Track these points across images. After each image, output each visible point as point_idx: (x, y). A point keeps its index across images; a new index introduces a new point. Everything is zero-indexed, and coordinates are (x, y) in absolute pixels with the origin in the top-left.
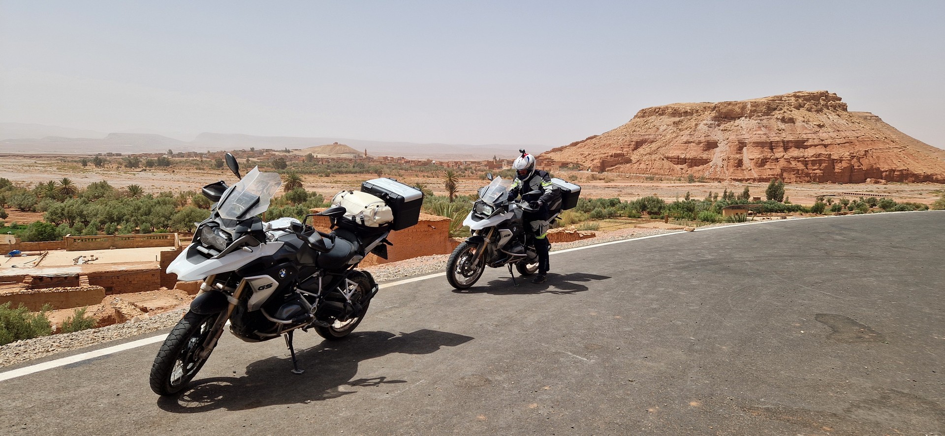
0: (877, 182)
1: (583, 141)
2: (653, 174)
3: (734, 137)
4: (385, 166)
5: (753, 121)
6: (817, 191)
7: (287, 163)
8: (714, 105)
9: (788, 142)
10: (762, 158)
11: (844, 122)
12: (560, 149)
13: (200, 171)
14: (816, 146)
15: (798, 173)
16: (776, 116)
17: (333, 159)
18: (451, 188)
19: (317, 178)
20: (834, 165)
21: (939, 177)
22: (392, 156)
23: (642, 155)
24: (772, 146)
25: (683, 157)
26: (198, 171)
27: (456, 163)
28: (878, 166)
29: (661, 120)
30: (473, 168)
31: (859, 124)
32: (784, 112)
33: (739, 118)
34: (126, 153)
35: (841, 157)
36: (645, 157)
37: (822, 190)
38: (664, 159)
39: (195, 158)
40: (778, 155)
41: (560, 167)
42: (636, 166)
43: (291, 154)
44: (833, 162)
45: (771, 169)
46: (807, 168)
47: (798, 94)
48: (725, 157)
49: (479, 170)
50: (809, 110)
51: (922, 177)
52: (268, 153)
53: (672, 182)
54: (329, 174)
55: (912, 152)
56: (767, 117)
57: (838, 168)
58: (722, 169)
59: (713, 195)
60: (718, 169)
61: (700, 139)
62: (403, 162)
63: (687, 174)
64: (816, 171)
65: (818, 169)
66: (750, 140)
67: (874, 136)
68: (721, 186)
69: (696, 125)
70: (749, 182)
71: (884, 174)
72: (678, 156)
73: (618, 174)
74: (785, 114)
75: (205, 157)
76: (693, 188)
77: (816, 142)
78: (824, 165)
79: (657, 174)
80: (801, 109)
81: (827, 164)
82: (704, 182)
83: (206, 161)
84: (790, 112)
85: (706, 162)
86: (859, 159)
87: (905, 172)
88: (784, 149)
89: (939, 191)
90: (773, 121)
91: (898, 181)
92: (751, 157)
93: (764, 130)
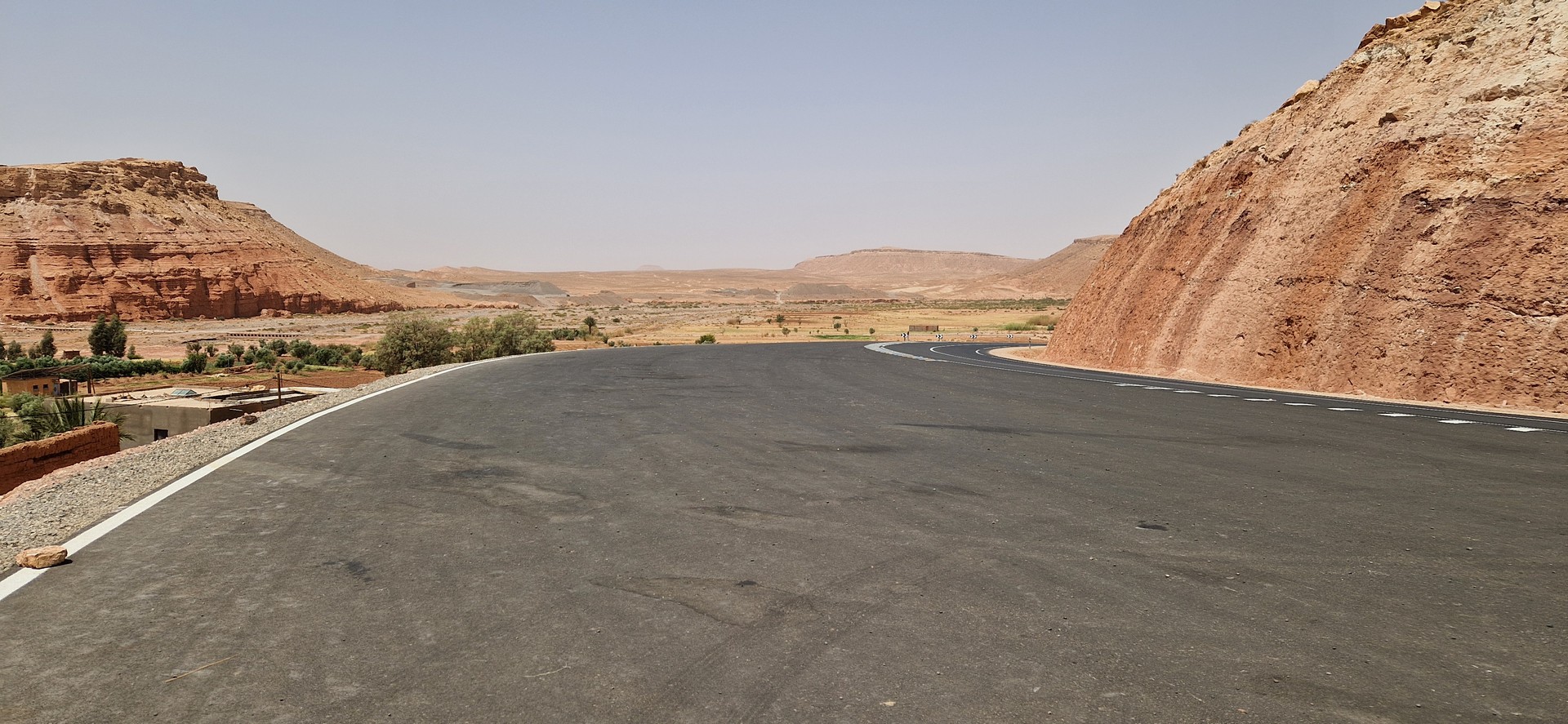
0: (277, 315)
3: (6, 236)
5: (44, 205)
6: (182, 333)
9: (119, 247)
10: (71, 276)
11: (215, 216)
14: (171, 255)
15: (144, 303)
16: (90, 200)
20: (207, 288)
21: (363, 304)
24: (88, 254)
28: (277, 289)
31: (240, 220)
32: (106, 193)
33: (13, 199)
35: (218, 275)
37: (192, 332)
40: (102, 271)
44: (205, 283)
45: (90, 297)
46: (160, 294)
47: (128, 163)
50: (153, 193)
51: (340, 304)
55: (322, 267)
56: (72, 200)
57: (214, 292)
64: (176, 299)
65: (180, 295)
66: (41, 242)
67: (266, 241)
70: (48, 321)
71: (286, 301)
74: (109, 197)
77: (172, 248)
78: (189, 288)
80: (138, 190)
81: (195, 287)
84: (116, 194)
86: (246, 278)
87: (316, 298)
88: (112, 259)
89: (366, 326)
90: (85, 209)
91: (307, 313)
92: (48, 275)
93: (68, 225)
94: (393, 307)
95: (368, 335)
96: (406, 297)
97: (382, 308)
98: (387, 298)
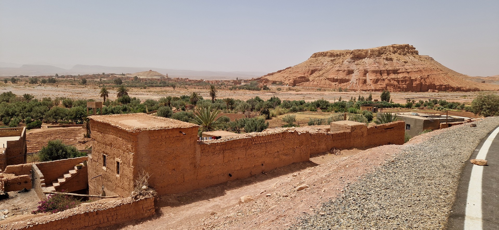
0: (433, 91)
1: (284, 70)
2: (321, 87)
3: (362, 68)
4: (177, 83)
5: (371, 59)
6: (405, 96)
7: (123, 81)
8: (351, 51)
9: (389, 70)
10: (376, 79)
11: (417, 60)
12: (272, 74)
13: (73, 86)
14: (403, 72)
15: (394, 87)
16: (383, 57)
17: (149, 79)
18: (213, 95)
19: (139, 89)
20: (412, 83)
21: (464, 88)
22: (181, 78)
23: (315, 77)
24: (381, 73)
25: (336, 78)
26: (72, 86)
27: (217, 81)
28: (434, 83)
29: (324, 59)
30: (226, 84)
31: (424, 61)
32: (387, 55)
33: (364, 58)
34: (32, 75)
35: (416, 79)
36: (316, 79)
37: (407, 96)
38: (326, 79)
39: (71, 79)
40: (384, 77)
41: (272, 84)
42: (312, 83)
43: (125, 76)
44: (412, 81)
45: (381, 85)
46: (399, 84)
47: (394, 46)
48: (358, 78)
49: (229, 85)
50: (400, 54)
51: (456, 88)
52: (112, 76)
53: (331, 91)
54: (146, 87)
55: (450, 76)
56: (378, 58)
57: (414, 84)
58: (356, 84)
59: (353, 98)
60: (354, 85)
61: (345, 69)
62: (187, 80)
63: (338, 87)
64: (403, 86)
65: (404, 85)
66: (370, 70)
67: (432, 68)
68: (356, 94)
69: (343, 61)
70: (370, 91)
71: (437, 87)
72: (334, 78)
73: (302, 87)
74: (388, 56)
75: (77, 78)
76: (342, 94)
77: (404, 70)
78: (407, 82)
79: (323, 87)
80: (396, 54)
81: (409, 82)
82: (347, 91)
83: (77, 80)
84: (390, 55)
85: (348, 81)
86: (425, 79)
87: (447, 86)
88: (387, 74)
89: (465, 96)
90: (382, 60)
91: (444, 91)
92: (371, 78)
93: (377, 64)
94: (475, 90)
95: (466, 100)
96: (481, 86)
97: (471, 90)
98: (474, 87)
